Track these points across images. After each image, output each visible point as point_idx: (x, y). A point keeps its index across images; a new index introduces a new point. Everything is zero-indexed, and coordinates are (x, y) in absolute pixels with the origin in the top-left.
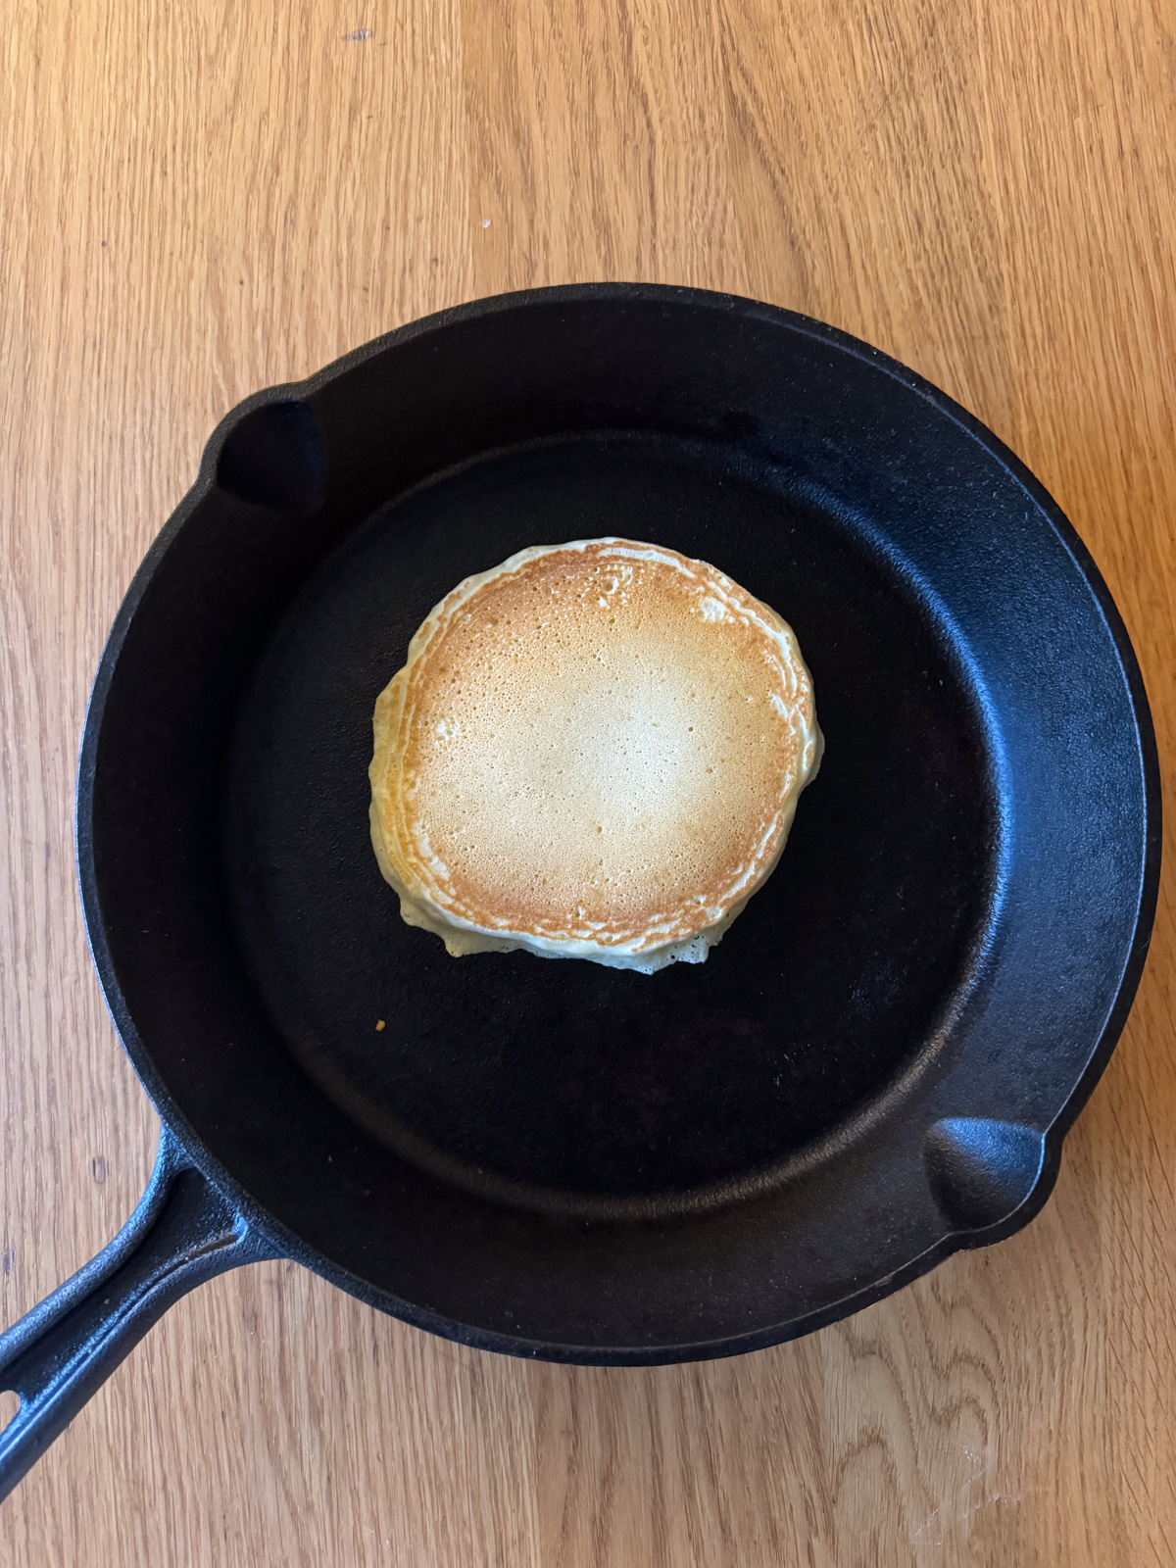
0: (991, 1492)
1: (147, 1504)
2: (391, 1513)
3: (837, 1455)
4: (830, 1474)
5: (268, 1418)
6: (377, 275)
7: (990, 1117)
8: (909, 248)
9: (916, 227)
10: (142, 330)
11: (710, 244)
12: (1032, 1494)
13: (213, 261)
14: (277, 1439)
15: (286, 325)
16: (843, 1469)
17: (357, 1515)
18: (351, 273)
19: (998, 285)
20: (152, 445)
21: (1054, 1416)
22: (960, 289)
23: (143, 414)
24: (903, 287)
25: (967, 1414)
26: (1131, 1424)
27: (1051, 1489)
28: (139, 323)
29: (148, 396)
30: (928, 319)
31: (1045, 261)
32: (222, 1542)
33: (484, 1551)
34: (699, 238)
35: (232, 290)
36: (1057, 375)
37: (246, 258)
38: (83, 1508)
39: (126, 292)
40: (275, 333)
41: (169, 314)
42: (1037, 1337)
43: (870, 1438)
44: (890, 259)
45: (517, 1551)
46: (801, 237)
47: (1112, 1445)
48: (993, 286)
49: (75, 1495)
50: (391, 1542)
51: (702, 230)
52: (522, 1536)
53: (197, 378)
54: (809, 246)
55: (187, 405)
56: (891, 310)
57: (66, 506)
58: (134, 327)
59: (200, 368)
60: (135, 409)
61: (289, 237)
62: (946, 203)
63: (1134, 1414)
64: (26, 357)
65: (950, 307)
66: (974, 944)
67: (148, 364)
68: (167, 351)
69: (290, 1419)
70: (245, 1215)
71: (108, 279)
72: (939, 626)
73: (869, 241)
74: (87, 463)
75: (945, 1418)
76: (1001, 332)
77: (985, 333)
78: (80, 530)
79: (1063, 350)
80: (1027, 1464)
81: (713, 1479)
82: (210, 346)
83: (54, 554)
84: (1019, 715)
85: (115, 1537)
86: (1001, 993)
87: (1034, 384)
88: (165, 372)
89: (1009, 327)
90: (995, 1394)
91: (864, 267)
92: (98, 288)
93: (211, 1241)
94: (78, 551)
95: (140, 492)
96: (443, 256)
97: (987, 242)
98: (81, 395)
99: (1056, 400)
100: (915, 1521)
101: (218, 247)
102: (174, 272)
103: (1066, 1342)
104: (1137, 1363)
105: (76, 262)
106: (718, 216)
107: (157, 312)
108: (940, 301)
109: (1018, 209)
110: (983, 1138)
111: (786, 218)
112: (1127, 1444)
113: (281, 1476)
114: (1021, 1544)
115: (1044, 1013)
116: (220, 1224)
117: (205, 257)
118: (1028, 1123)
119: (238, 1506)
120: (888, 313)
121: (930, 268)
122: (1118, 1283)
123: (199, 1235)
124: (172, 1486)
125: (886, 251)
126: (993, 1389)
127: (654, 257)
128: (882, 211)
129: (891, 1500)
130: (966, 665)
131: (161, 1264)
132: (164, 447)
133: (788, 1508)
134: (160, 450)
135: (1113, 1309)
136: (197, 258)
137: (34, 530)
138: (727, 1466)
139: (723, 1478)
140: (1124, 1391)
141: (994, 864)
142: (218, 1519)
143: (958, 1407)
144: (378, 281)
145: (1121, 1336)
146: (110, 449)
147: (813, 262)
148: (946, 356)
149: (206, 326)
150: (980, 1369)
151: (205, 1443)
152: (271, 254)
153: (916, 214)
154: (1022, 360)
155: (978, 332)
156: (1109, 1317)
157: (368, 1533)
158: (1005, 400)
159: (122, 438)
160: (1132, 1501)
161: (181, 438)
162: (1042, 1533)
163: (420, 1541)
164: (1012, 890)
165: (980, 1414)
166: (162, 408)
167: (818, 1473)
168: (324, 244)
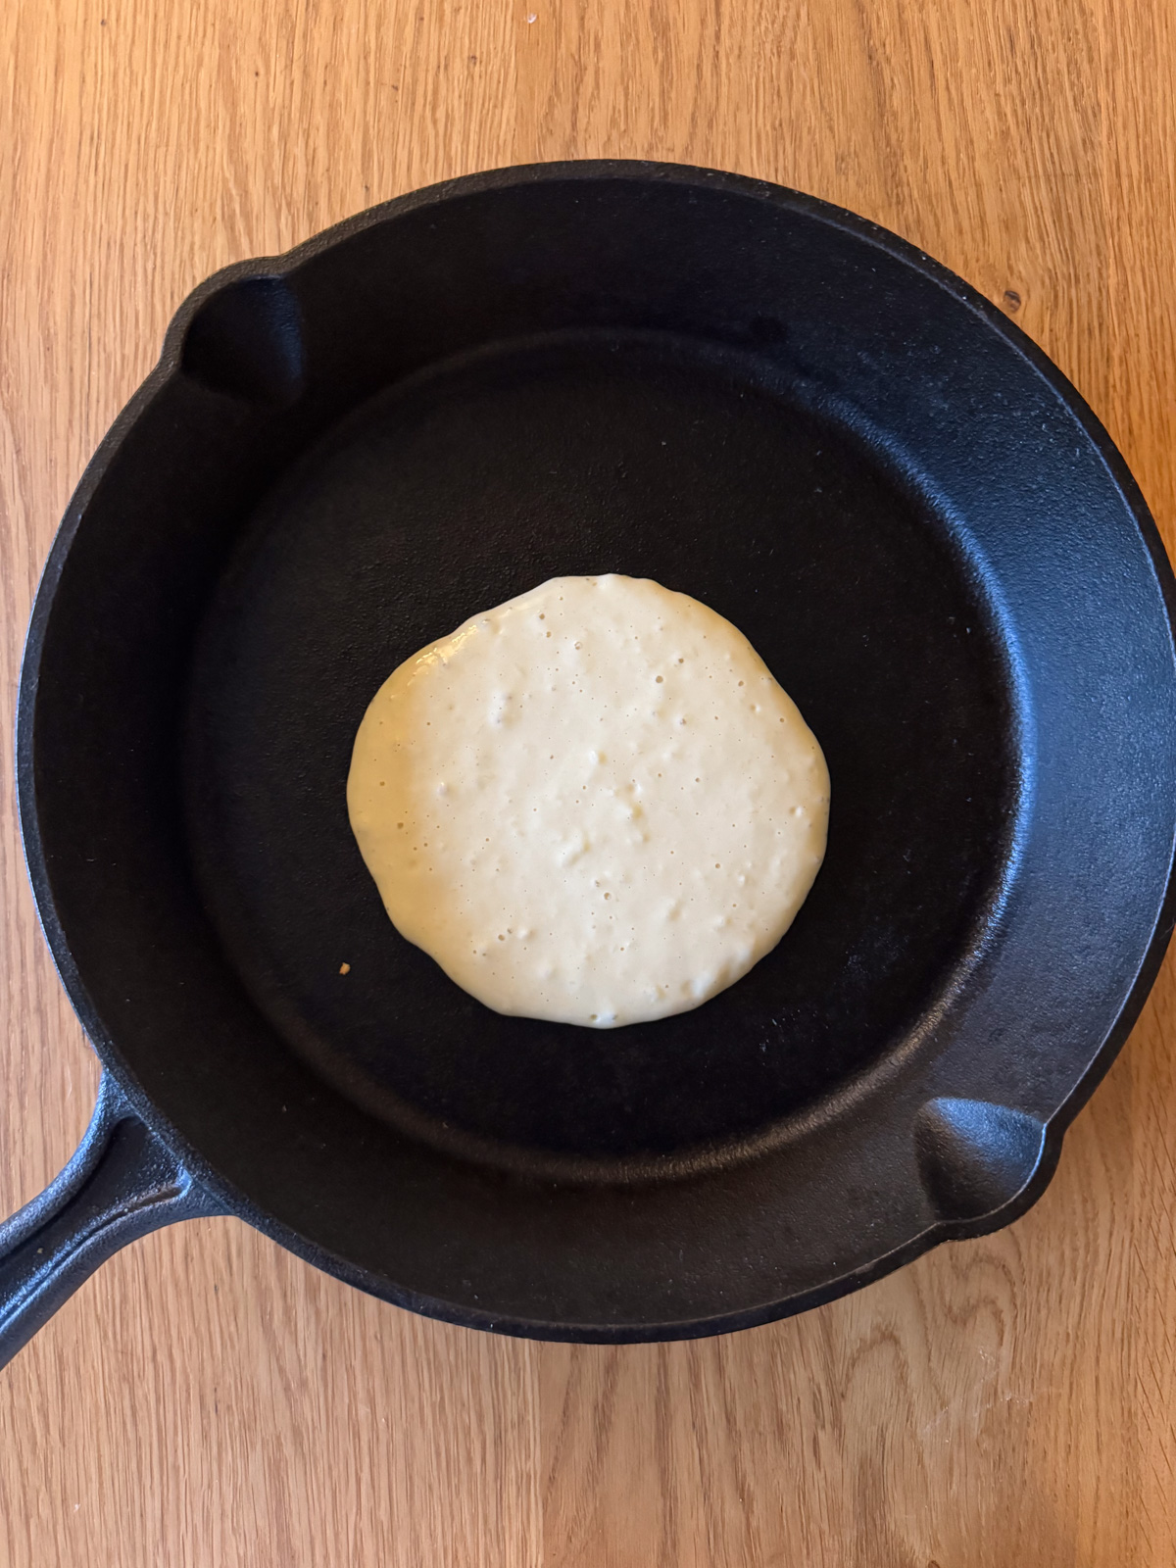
0: (1003, 1393)
1: (136, 1374)
2: (387, 1391)
3: (848, 1351)
4: (840, 1370)
5: (262, 1294)
6: (409, 72)
7: (989, 1101)
8: (998, 67)
9: (1008, 46)
10: (145, 122)
11: (779, 53)
12: (1046, 1395)
13: (226, 47)
14: (271, 1314)
15: (305, 126)
16: (853, 1366)
17: (353, 1395)
18: (380, 70)
19: (1095, 116)
20: (155, 254)
21: (1072, 1321)
22: (1052, 118)
23: (145, 219)
24: (990, 114)
25: (984, 1314)
26: (1150, 1331)
27: (1065, 1391)
28: (142, 115)
29: (151, 197)
30: (1015, 151)
31: (1148, 91)
32: (213, 1414)
33: (482, 1432)
34: (768, 46)
35: (246, 82)
36: (1152, 221)
37: (263, 47)
38: (70, 1376)
39: (127, 80)
40: (293, 134)
41: (175, 110)
42: (1061, 1241)
43: (883, 1334)
44: (978, 80)
45: (516, 1433)
46: (880, 51)
47: (1129, 1350)
48: (1089, 116)
49: (61, 1362)
50: (387, 1420)
51: (771, 37)
52: (521, 1419)
53: (205, 181)
54: (888, 60)
55: (193, 211)
56: (975, 139)
57: (58, 318)
58: (137, 119)
59: (210, 170)
60: (136, 213)
61: (311, 23)
62: (1042, 19)
63: (1154, 1320)
64: (15, 149)
65: (1040, 138)
66: (982, 913)
67: (151, 163)
68: (172, 148)
69: (285, 1296)
70: (189, 1169)
71: (108, 64)
72: (971, 568)
73: (955, 59)
74: (82, 273)
75: (961, 1318)
76: (1094, 170)
77: (1077, 170)
78: (75, 346)
79: (1161, 194)
80: (1042, 1366)
81: (720, 1370)
82: (221, 145)
83: (45, 371)
84: (1049, 671)
85: (103, 1405)
86: (1007, 967)
87: (1126, 229)
88: (170, 172)
89: (1103, 165)
90: (1013, 1296)
91: (948, 88)
92: (96, 73)
93: (153, 1193)
94: (71, 369)
95: (141, 307)
96: (482, 53)
97: (1085, 66)
98: (76, 194)
99: (1148, 249)
100: (924, 1418)
101: (231, 32)
102: (181, 59)
103: (1091, 1247)
104: (1161, 1268)
105: (72, 43)
106: (790, 23)
107: (162, 103)
108: (1029, 131)
109: (1122, 30)
110: (979, 1121)
111: (864, 28)
112: (1145, 1351)
113: (275, 1352)
114: (1031, 1443)
115: (1054, 994)
116: (163, 1176)
117: (216, 43)
118: (1028, 1111)
119: (229, 1379)
120: (972, 142)
121: (1021, 93)
122: (1148, 1189)
123: (140, 1186)
124: (161, 1357)
125: (974, 71)
126: (1012, 1291)
127: (716, 67)
128: (972, 25)
129: (901, 1397)
130: (997, 613)
131: (99, 1214)
132: (168, 258)
133: (795, 1402)
134: (163, 261)
135: (1141, 1215)
136: (208, 42)
137: (23, 344)
138: (735, 1357)
139: (731, 1369)
140: (1146, 1297)
141: (1011, 829)
142: (209, 1391)
143: (975, 1308)
144: (409, 79)
145: (1147, 1242)
146: (108, 256)
147: (892, 80)
148: (1032, 194)
149: (217, 122)
150: (1000, 1269)
151: (197, 1317)
152: (291, 43)
153: (1009, 30)
154: (1115, 202)
155: (1069, 168)
156: (1136, 1223)
157: (363, 1410)
158: (1093, 246)
159: (122, 245)
160: (1146, 1405)
161: (187, 248)
162: (1052, 1434)
163: (417, 1420)
164: (1027, 858)
165: (997, 1315)
166: (166, 214)
167: (828, 1369)
168: (349, 34)
